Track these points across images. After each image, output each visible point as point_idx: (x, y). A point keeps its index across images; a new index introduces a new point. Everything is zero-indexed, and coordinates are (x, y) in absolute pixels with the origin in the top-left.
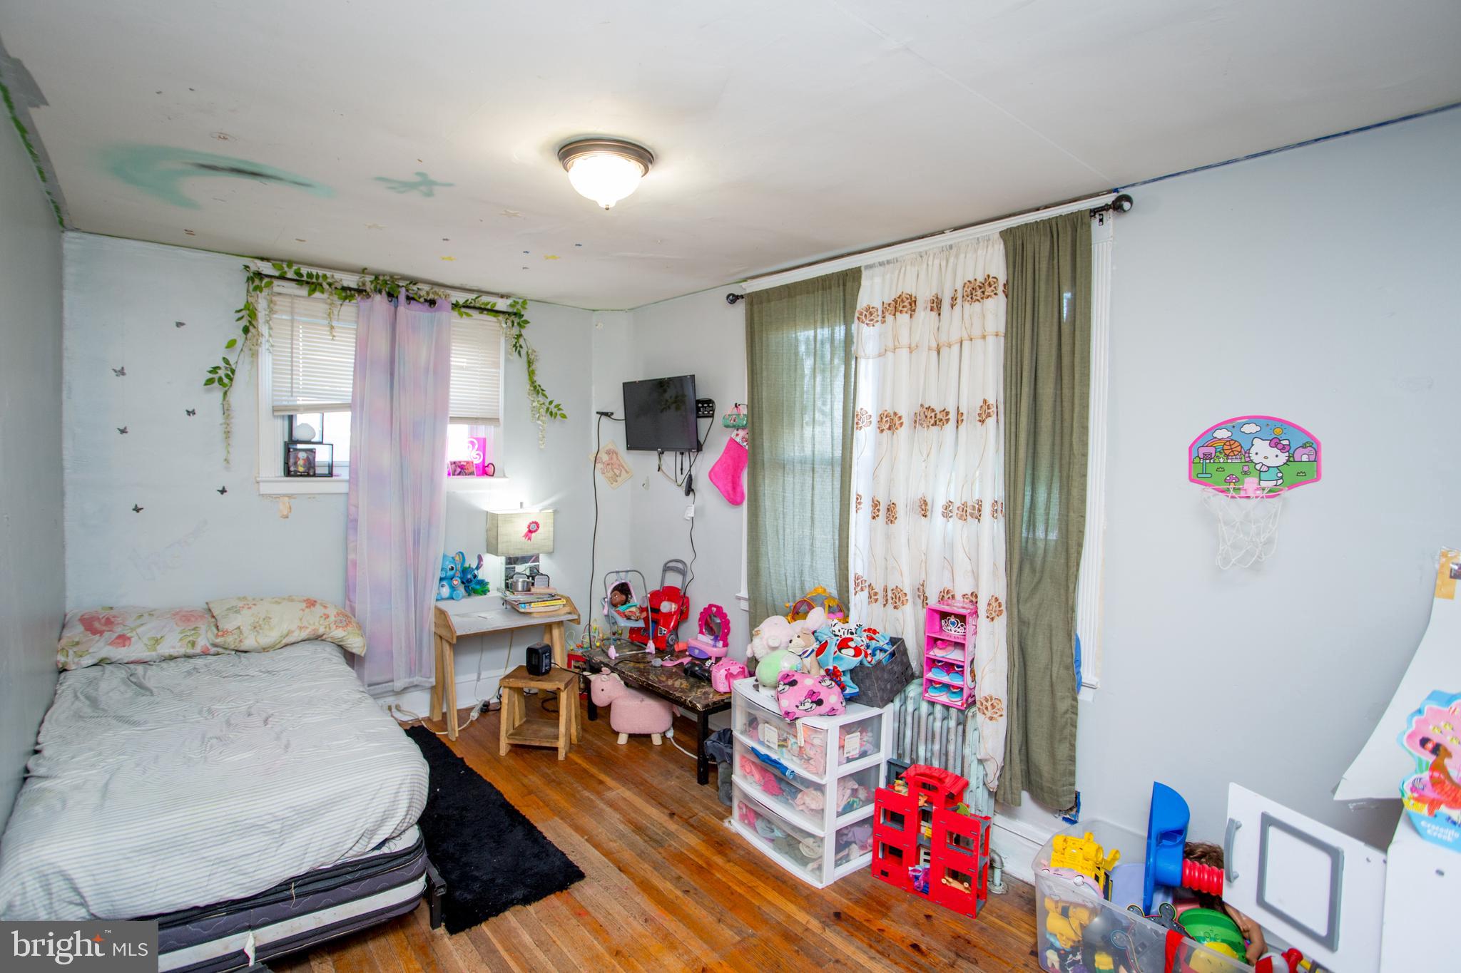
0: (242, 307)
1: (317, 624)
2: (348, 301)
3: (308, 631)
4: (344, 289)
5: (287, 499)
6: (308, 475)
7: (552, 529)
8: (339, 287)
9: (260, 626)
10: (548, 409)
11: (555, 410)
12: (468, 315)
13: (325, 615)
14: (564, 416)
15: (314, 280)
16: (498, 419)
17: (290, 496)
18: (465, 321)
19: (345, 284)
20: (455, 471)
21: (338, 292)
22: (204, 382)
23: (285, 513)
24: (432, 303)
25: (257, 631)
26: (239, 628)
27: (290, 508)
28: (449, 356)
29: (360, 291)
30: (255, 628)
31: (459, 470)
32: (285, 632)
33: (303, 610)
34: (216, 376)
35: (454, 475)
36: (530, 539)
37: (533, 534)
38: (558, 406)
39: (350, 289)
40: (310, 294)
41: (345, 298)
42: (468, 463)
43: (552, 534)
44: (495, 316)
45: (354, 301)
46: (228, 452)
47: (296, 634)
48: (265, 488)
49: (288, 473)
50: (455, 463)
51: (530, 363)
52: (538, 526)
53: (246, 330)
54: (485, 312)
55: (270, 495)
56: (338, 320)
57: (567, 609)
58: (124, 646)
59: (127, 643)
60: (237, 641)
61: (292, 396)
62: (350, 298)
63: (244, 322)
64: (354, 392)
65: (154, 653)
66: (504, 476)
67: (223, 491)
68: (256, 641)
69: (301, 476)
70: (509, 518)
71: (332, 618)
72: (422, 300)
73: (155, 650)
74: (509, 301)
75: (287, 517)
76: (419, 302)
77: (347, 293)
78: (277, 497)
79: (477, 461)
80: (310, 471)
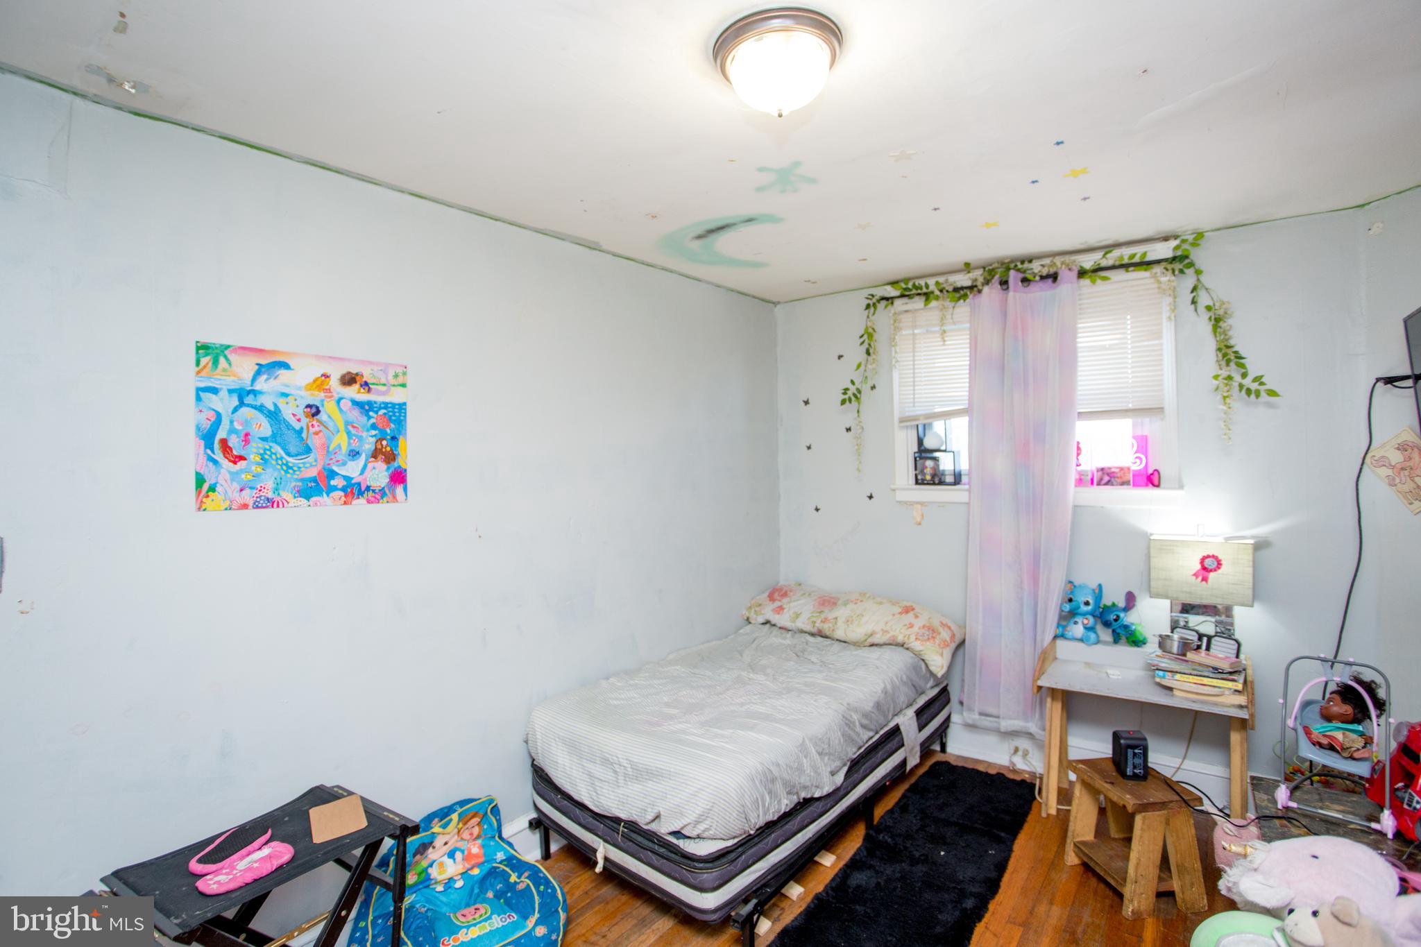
0: (863, 333)
1: (898, 631)
2: (962, 301)
3: (889, 636)
4: (956, 290)
5: (919, 506)
6: (934, 484)
7: (1250, 570)
8: (950, 289)
9: (852, 620)
10: (1241, 386)
11: (1254, 386)
12: (1105, 279)
13: (910, 624)
14: (1272, 393)
15: (925, 290)
16: (1161, 410)
17: (922, 504)
18: (1101, 286)
19: (959, 285)
20: (1101, 479)
21: (950, 295)
22: (840, 404)
23: (919, 520)
24: (1054, 277)
25: (848, 625)
26: (836, 618)
27: (922, 515)
28: (1074, 337)
29: (971, 288)
30: (848, 621)
31: (1106, 478)
32: (869, 632)
33: (894, 615)
34: (846, 397)
35: (1099, 484)
36: (1205, 579)
37: (1212, 575)
38: (1258, 379)
39: (962, 288)
40: (925, 305)
41: (959, 299)
42: (1121, 469)
43: (1249, 578)
44: (1146, 270)
45: (968, 300)
46: (860, 462)
47: (878, 636)
48: (901, 496)
49: (917, 482)
50: (1102, 469)
51: (1217, 321)
52: (1219, 564)
53: (868, 353)
54: (1131, 269)
55: (906, 503)
56: (954, 323)
57: (1242, 700)
58: (779, 614)
59: (781, 612)
60: (831, 630)
61: (914, 406)
62: (965, 297)
63: (866, 346)
64: (970, 396)
65: (793, 624)
66: (1181, 487)
67: (871, 497)
68: (845, 633)
69: (928, 484)
70: (1168, 546)
71: (916, 629)
72: (1037, 278)
73: (794, 622)
74: (1173, 243)
75: (920, 524)
76: (1036, 281)
77: (960, 293)
78: (912, 504)
79: (1138, 467)
80: (937, 479)
